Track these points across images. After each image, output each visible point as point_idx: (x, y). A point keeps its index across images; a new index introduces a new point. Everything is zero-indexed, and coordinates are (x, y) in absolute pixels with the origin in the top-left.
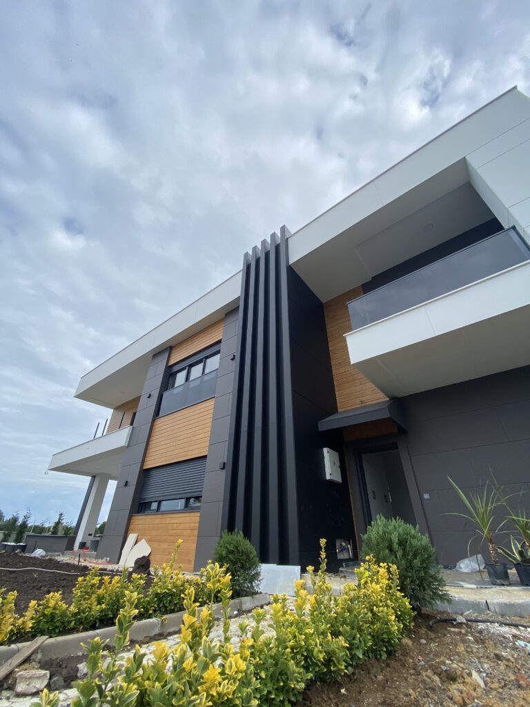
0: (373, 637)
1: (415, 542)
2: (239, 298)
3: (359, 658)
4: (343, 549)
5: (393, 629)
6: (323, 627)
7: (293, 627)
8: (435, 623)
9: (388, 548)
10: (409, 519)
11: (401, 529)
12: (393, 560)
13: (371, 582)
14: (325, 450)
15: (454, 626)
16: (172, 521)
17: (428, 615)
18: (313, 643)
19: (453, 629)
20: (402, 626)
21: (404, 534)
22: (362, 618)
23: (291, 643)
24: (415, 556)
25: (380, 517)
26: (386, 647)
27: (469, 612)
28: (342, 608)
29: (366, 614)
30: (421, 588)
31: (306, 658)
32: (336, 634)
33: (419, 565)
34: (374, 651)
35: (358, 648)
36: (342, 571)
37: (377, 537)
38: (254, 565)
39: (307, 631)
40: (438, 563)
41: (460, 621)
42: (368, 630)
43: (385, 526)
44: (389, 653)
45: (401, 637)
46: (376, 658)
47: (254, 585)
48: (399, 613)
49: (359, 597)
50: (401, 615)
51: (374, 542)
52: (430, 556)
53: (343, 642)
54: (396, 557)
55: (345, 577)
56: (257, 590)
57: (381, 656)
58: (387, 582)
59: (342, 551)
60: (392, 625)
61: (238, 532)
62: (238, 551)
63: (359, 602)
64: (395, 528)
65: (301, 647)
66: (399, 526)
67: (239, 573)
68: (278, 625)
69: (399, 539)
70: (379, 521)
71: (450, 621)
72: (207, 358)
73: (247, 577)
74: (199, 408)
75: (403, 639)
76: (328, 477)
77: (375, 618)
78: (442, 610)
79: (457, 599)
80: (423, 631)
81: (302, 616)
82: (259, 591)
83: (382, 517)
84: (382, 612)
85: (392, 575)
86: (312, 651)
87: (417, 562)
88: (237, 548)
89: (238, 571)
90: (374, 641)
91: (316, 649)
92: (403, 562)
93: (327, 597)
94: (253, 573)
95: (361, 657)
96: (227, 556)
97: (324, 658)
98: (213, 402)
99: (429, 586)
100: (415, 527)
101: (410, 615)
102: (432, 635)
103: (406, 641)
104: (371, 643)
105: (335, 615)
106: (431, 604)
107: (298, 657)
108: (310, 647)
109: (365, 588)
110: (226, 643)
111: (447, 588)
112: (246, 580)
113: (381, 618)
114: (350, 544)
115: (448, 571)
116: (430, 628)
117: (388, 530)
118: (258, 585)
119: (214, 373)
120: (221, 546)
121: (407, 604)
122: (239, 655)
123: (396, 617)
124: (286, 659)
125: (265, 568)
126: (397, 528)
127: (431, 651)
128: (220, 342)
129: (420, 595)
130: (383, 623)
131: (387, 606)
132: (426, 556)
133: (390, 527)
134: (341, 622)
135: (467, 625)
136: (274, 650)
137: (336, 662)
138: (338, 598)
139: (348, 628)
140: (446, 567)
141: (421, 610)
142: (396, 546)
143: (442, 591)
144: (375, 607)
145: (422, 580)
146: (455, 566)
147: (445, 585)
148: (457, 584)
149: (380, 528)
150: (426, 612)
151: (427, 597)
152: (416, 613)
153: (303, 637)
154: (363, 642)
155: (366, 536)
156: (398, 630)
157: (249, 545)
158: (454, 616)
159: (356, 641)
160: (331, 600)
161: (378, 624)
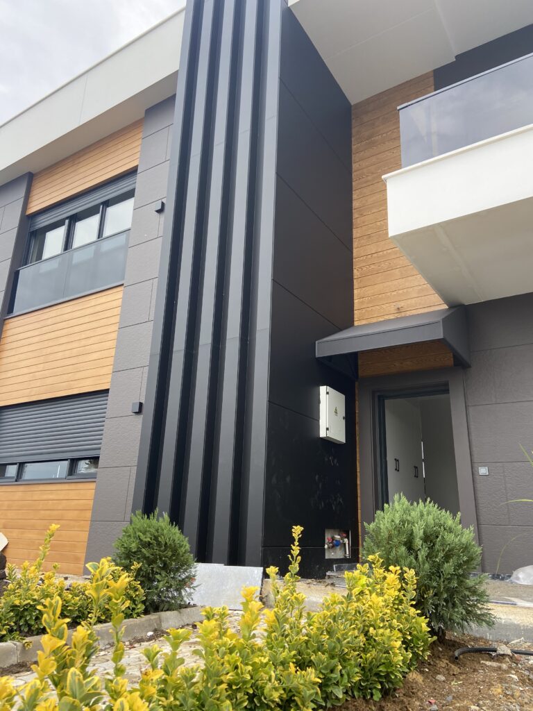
0: (363, 669)
1: (450, 538)
2: (176, 74)
3: (337, 698)
4: (335, 545)
5: (395, 660)
6: (284, 654)
7: (233, 655)
8: (463, 653)
9: (405, 544)
10: (448, 502)
11: (431, 517)
12: (411, 563)
13: (371, 593)
14: (323, 389)
15: (492, 659)
16: (45, 497)
17: (455, 642)
18: (266, 677)
19: (488, 663)
20: (411, 655)
21: (436, 525)
22: (348, 643)
23: (228, 677)
24: (447, 557)
25: (400, 498)
26: (381, 683)
27: (518, 640)
28: (318, 629)
29: (356, 637)
30: (450, 605)
31: (251, 698)
32: (302, 665)
33: (452, 571)
34: (360, 689)
35: (337, 684)
36: (329, 577)
37: (390, 528)
38: (184, 565)
39: (257, 660)
40: (483, 571)
41: (502, 653)
42: (356, 660)
43: (407, 511)
44: (386, 693)
45: (407, 670)
46: (364, 698)
47: (183, 593)
48: (409, 638)
49: (346, 613)
50: (411, 641)
51: (385, 534)
52: (471, 559)
53: (313, 676)
54: (416, 558)
55: (333, 584)
56: (188, 602)
57: (372, 695)
58: (397, 593)
59: (333, 547)
60: (395, 655)
61: (161, 515)
62: (159, 544)
63: (347, 620)
64: (422, 515)
65: (245, 682)
66: (429, 513)
67: (158, 577)
68: (210, 651)
69: (424, 533)
70: (396, 503)
71: (488, 652)
72: (107, 204)
73: (173, 582)
74: (93, 303)
75: (411, 674)
76: (323, 434)
77: (369, 644)
78: (478, 636)
79: (503, 621)
80: (443, 663)
81: (250, 638)
82: (192, 603)
83: (404, 499)
84: (382, 635)
85: (407, 584)
86: (262, 688)
87: (448, 568)
88: (156, 538)
89: (157, 573)
90: (363, 675)
91: (269, 686)
92: (427, 566)
93: (296, 612)
94: (183, 577)
95: (341, 696)
96: (139, 550)
97: (280, 698)
98: (120, 295)
99: (462, 602)
100: (454, 515)
101: (425, 641)
102: (456, 670)
103: (415, 676)
104: (358, 678)
105: (306, 638)
106: (462, 627)
107: (239, 695)
108: (260, 683)
109: (358, 600)
110: (117, 675)
111: (490, 606)
112: (171, 586)
113: (379, 644)
114: (348, 537)
115: (497, 583)
116: (455, 660)
117: (409, 518)
118: (190, 594)
119: (123, 238)
120: (130, 536)
121: (424, 625)
122: (138, 693)
123: (403, 642)
124: (218, 699)
125: (202, 570)
126: (425, 515)
127: (450, 691)
128: (133, 172)
129: (446, 613)
130: (381, 650)
131: (391, 627)
132: (465, 558)
133: (413, 514)
134: (315, 648)
135: (511, 658)
136: (200, 687)
137: (299, 703)
138: (313, 614)
139: (324, 657)
140: (496, 577)
141: (444, 634)
142: (418, 542)
143: (481, 609)
144: (371, 629)
145: (452, 592)
146: (510, 576)
147: (487, 602)
148: (507, 600)
149: (397, 515)
150: (453, 638)
151: (457, 618)
152: (435, 638)
153: (250, 668)
154: (346, 676)
155: (372, 526)
156: (404, 662)
157: (178, 535)
158: (495, 645)
159: (336, 675)
160: (301, 616)
161: (374, 653)
